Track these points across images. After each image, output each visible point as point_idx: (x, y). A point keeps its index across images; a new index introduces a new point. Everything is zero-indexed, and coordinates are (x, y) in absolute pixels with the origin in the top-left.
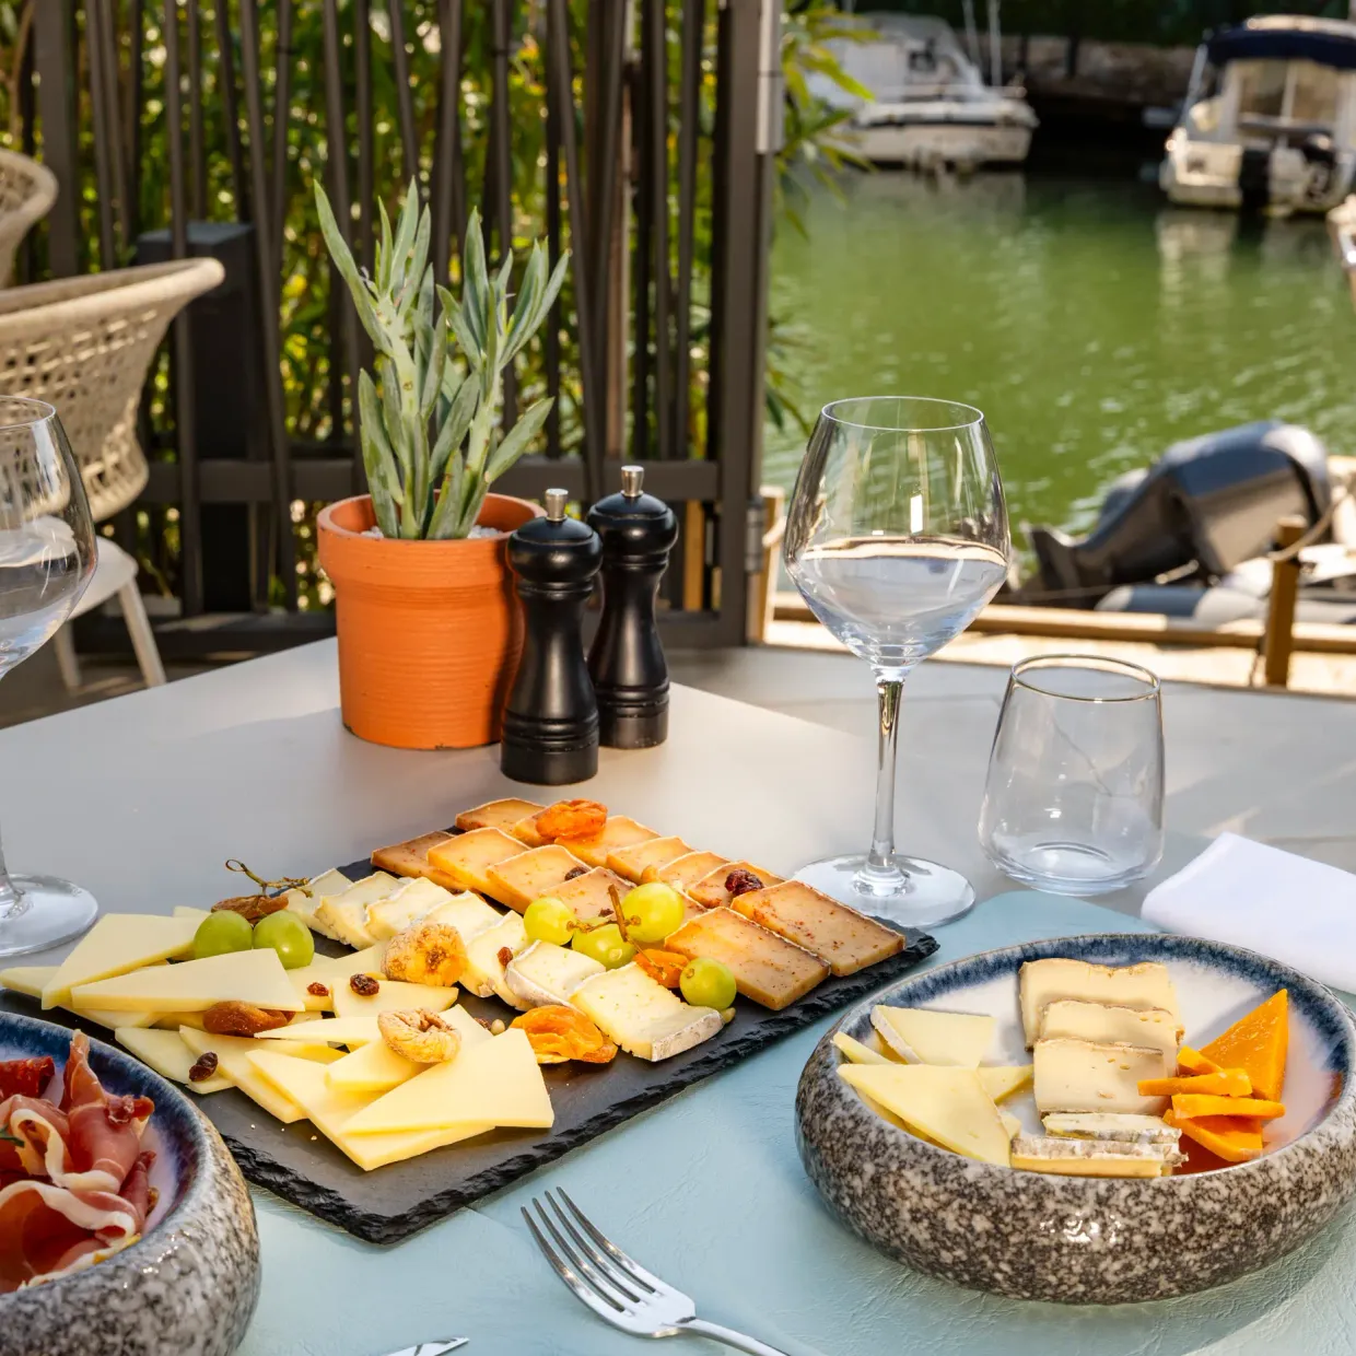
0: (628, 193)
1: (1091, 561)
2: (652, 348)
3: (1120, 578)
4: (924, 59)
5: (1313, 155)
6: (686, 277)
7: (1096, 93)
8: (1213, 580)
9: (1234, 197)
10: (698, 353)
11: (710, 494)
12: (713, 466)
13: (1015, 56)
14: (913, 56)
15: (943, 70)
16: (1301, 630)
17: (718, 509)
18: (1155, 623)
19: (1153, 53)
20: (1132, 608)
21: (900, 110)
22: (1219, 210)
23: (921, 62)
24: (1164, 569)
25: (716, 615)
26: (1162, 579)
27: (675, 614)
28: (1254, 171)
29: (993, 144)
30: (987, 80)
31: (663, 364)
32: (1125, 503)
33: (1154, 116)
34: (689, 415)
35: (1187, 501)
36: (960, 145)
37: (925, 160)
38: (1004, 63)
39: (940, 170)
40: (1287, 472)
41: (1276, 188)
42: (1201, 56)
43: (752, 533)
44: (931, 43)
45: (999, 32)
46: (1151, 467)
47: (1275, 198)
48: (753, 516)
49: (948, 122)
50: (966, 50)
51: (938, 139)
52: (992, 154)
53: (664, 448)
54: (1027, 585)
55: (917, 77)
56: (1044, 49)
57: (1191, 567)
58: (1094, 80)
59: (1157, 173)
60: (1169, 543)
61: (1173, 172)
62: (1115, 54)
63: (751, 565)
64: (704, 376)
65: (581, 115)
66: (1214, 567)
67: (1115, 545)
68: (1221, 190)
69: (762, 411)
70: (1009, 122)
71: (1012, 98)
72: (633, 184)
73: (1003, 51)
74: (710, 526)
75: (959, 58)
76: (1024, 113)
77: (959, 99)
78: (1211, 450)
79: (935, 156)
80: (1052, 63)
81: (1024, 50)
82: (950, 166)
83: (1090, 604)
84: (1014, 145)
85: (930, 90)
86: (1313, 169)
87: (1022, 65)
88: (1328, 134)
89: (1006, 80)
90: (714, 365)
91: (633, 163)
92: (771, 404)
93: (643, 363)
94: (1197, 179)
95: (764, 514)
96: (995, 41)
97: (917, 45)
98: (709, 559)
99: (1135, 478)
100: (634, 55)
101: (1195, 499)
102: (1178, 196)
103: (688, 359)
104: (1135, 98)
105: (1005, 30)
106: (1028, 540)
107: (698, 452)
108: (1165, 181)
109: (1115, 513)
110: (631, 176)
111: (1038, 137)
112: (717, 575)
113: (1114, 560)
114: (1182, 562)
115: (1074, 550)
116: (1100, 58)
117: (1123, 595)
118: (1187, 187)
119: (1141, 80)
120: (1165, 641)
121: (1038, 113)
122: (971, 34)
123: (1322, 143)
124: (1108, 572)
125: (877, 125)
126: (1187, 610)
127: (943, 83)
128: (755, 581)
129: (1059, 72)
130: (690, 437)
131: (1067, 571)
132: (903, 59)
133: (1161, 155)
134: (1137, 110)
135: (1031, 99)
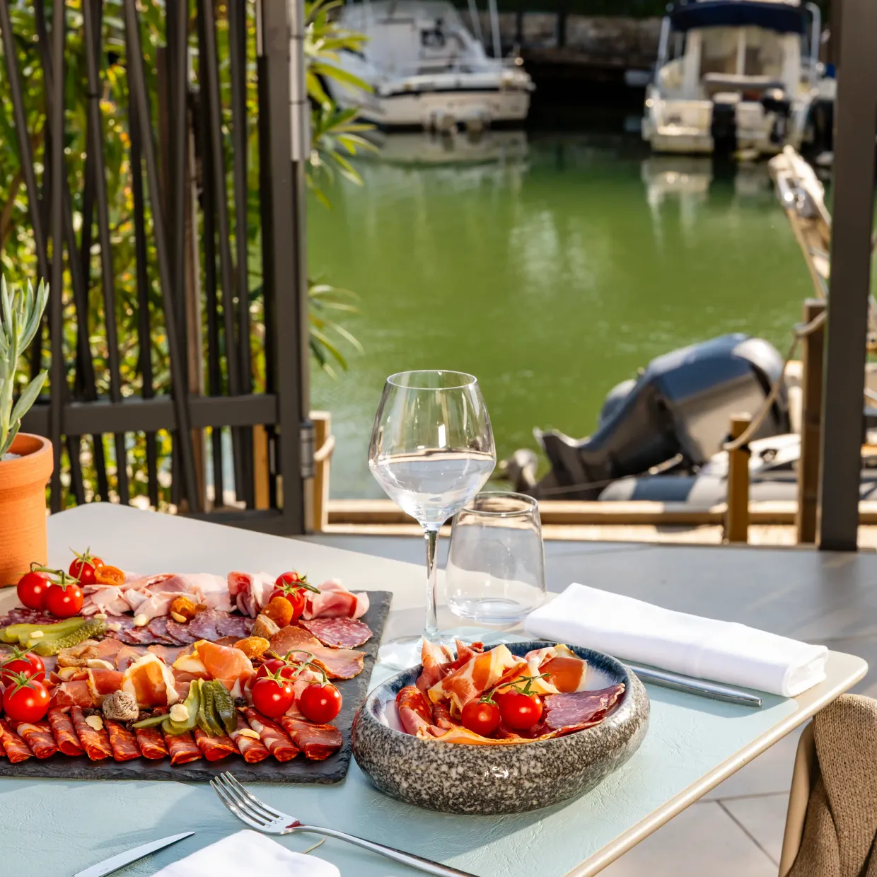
0: (195, 192)
1: (593, 458)
2: (220, 309)
3: (619, 473)
4: (434, 36)
5: (770, 105)
6: (244, 254)
7: (582, 59)
8: (696, 469)
9: (707, 145)
10: (256, 308)
11: (272, 420)
12: (272, 398)
13: (513, 31)
14: (425, 34)
15: (451, 44)
16: (755, 508)
17: (278, 430)
18: (654, 508)
19: (630, 24)
20: (637, 496)
21: (416, 81)
22: (696, 155)
23: (431, 39)
24: (656, 463)
25: (281, 512)
26: (654, 471)
27: (251, 513)
28: (723, 120)
29: (497, 107)
30: (490, 53)
31: (228, 321)
32: (619, 409)
33: (633, 77)
34: (251, 357)
35: (669, 404)
36: (469, 108)
37: (439, 123)
38: (503, 38)
39: (453, 130)
40: (750, 375)
41: (742, 134)
42: (666, 24)
43: (305, 448)
44: (439, 22)
45: (496, 12)
46: (639, 377)
47: (742, 144)
48: (304, 434)
49: (458, 89)
50: (470, 27)
51: (451, 105)
52: (497, 115)
53: (234, 386)
54: (543, 483)
55: (429, 52)
56: (536, 23)
57: (678, 459)
58: (582, 49)
59: (640, 124)
60: (658, 439)
61: (653, 125)
62: (597, 26)
63: (305, 472)
64: (261, 328)
65: (157, 134)
66: (696, 458)
67: (614, 444)
68: (696, 138)
69: (308, 353)
70: (511, 88)
71: (512, 67)
72: (198, 186)
73: (501, 26)
74: (272, 443)
75: (464, 33)
76: (522, 78)
77: (467, 70)
78: (692, 359)
79: (448, 118)
80: (545, 35)
81: (519, 25)
82: (462, 126)
83: (594, 496)
84: (517, 106)
85: (442, 63)
86: (772, 117)
87: (519, 37)
88: (781, 87)
89: (506, 52)
90: (268, 318)
91: (197, 170)
92: (313, 346)
93: (214, 320)
94: (673, 130)
95: (314, 433)
96: (494, 18)
97: (429, 24)
98: (273, 469)
99: (625, 387)
100: (196, 87)
101: (676, 403)
102: (659, 145)
103: (248, 314)
104: (617, 62)
105: (502, 8)
106: (540, 442)
107: (259, 387)
108: (646, 133)
109: (611, 418)
110: (196, 178)
111: (535, 98)
112: (279, 480)
113: (613, 457)
114: (670, 455)
115: (579, 450)
116: (584, 29)
117: (628, 485)
118: (665, 137)
119: (621, 46)
120: (663, 523)
121: (534, 79)
122: (473, 13)
123: (778, 95)
124: (609, 467)
125: (395, 94)
126: (682, 496)
127: (453, 57)
128: (309, 484)
129: (551, 43)
130: (252, 376)
131: (575, 469)
132: (417, 37)
133: (640, 110)
134: (621, 72)
135: (527, 67)
